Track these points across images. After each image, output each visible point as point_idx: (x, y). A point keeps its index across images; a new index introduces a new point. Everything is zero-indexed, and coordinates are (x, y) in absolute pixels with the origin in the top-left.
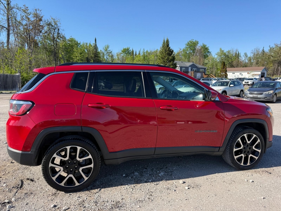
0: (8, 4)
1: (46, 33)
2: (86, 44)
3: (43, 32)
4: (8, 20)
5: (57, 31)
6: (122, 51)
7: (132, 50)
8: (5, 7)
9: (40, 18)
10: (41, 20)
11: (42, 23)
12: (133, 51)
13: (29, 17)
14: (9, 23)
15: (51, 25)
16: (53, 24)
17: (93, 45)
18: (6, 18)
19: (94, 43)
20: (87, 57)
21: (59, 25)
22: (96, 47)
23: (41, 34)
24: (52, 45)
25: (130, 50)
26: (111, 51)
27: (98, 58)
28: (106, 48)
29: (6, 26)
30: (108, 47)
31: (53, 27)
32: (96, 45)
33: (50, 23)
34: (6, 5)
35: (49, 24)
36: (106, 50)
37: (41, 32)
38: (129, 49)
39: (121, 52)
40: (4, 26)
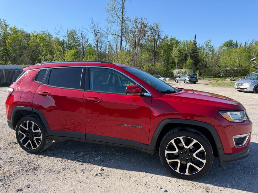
0: (123, 18)
1: (148, 36)
2: (187, 41)
3: (147, 36)
4: (122, 30)
5: (158, 33)
6: (224, 45)
7: (235, 43)
8: (121, 21)
9: (145, 24)
10: (146, 26)
11: (146, 29)
12: (237, 43)
13: (138, 25)
14: (122, 33)
15: (153, 29)
16: (155, 29)
17: (193, 42)
18: (120, 29)
19: (194, 39)
20: (186, 54)
21: (160, 28)
22: (195, 43)
23: (145, 38)
24: (153, 46)
25: (234, 43)
26: (212, 46)
27: (197, 54)
28: (207, 43)
29: (120, 35)
30: (210, 42)
31: (155, 31)
32: (195, 41)
33: (153, 27)
34: (121, 19)
35: (152, 29)
36: (207, 46)
37: (145, 36)
38: (232, 42)
39: (222, 45)
40: (119, 35)
